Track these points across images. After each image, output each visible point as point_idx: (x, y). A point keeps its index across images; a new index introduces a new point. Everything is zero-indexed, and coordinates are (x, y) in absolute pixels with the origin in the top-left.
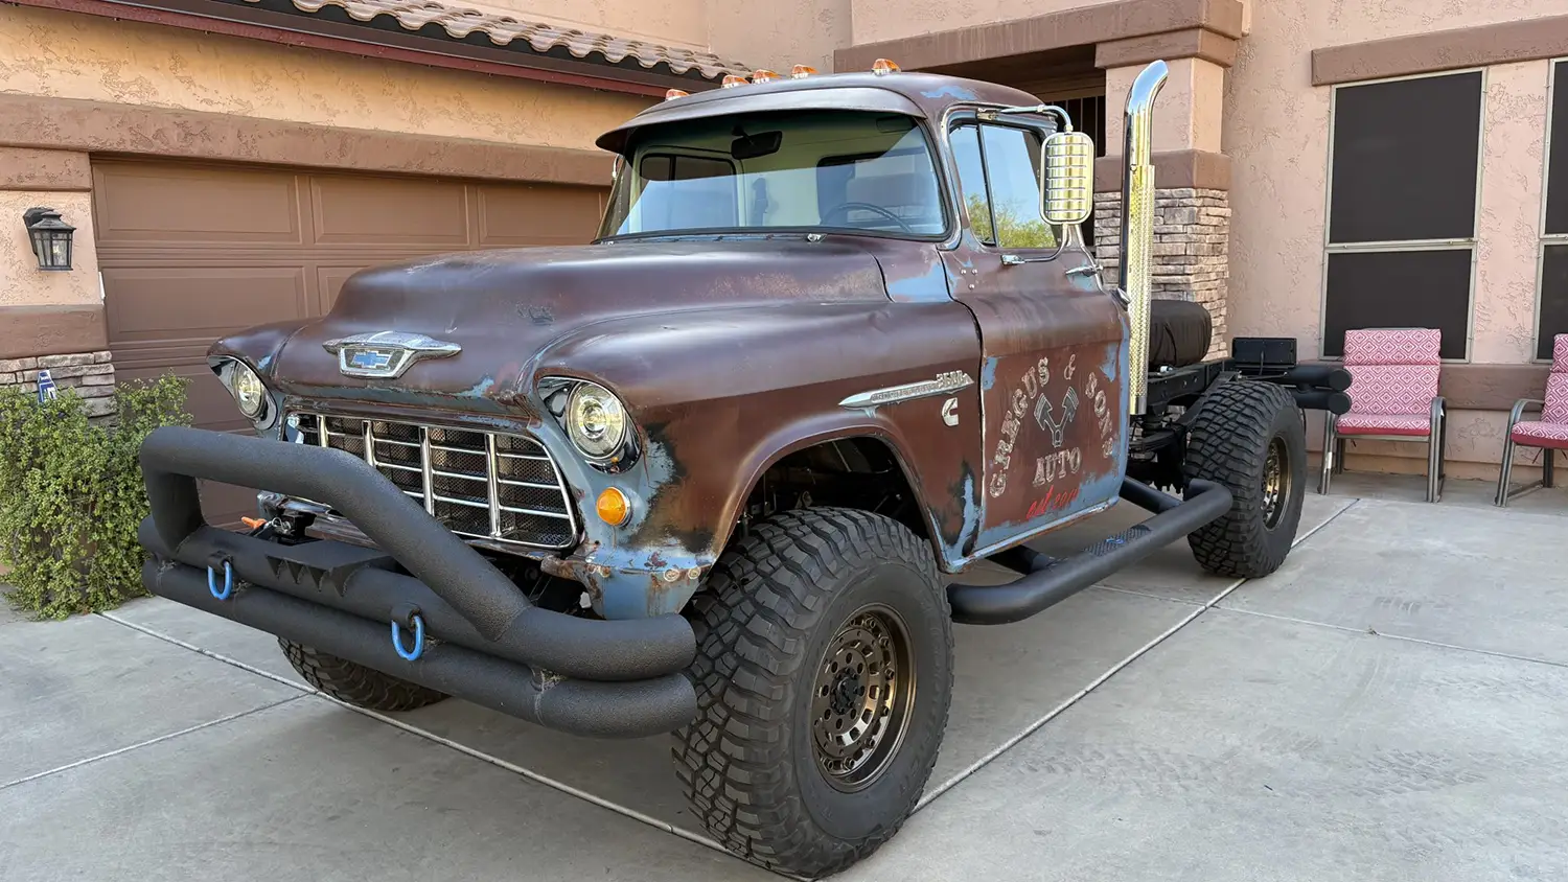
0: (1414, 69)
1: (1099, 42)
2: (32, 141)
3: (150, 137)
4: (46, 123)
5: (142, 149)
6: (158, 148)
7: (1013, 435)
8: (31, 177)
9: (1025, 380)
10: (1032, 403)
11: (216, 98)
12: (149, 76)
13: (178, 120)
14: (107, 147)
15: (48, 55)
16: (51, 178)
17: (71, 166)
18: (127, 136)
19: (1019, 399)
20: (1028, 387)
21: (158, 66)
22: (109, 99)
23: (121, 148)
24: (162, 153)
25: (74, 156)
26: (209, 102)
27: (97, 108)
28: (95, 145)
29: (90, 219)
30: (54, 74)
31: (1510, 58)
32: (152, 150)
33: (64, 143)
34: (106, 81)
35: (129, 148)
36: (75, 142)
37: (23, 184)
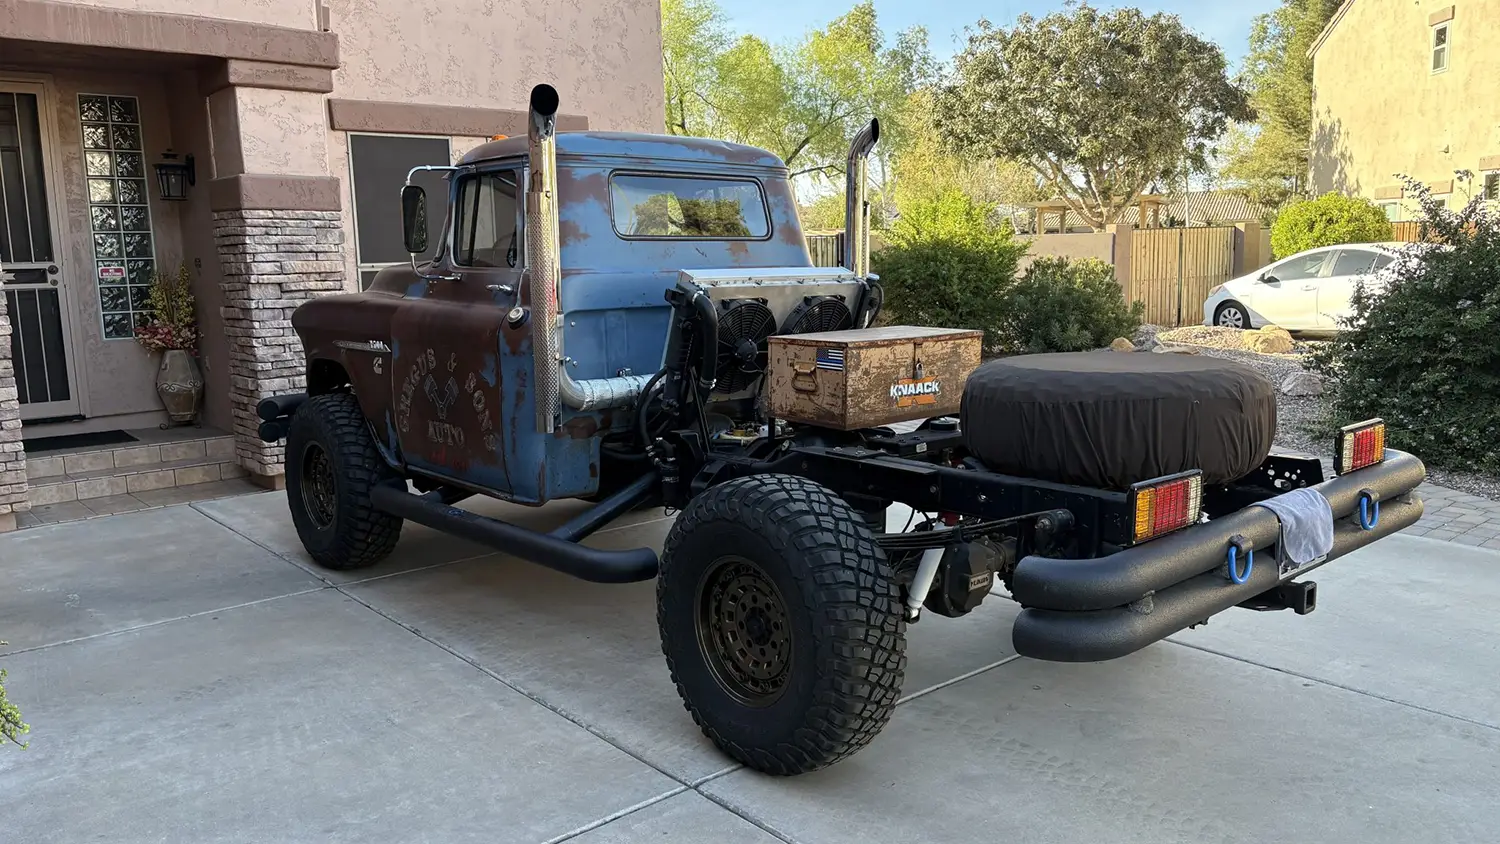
0: (409, 130)
1: (232, 58)
7: (410, 393)
9: (419, 360)
10: (423, 379)
19: (414, 373)
20: (420, 365)
31: (467, 133)
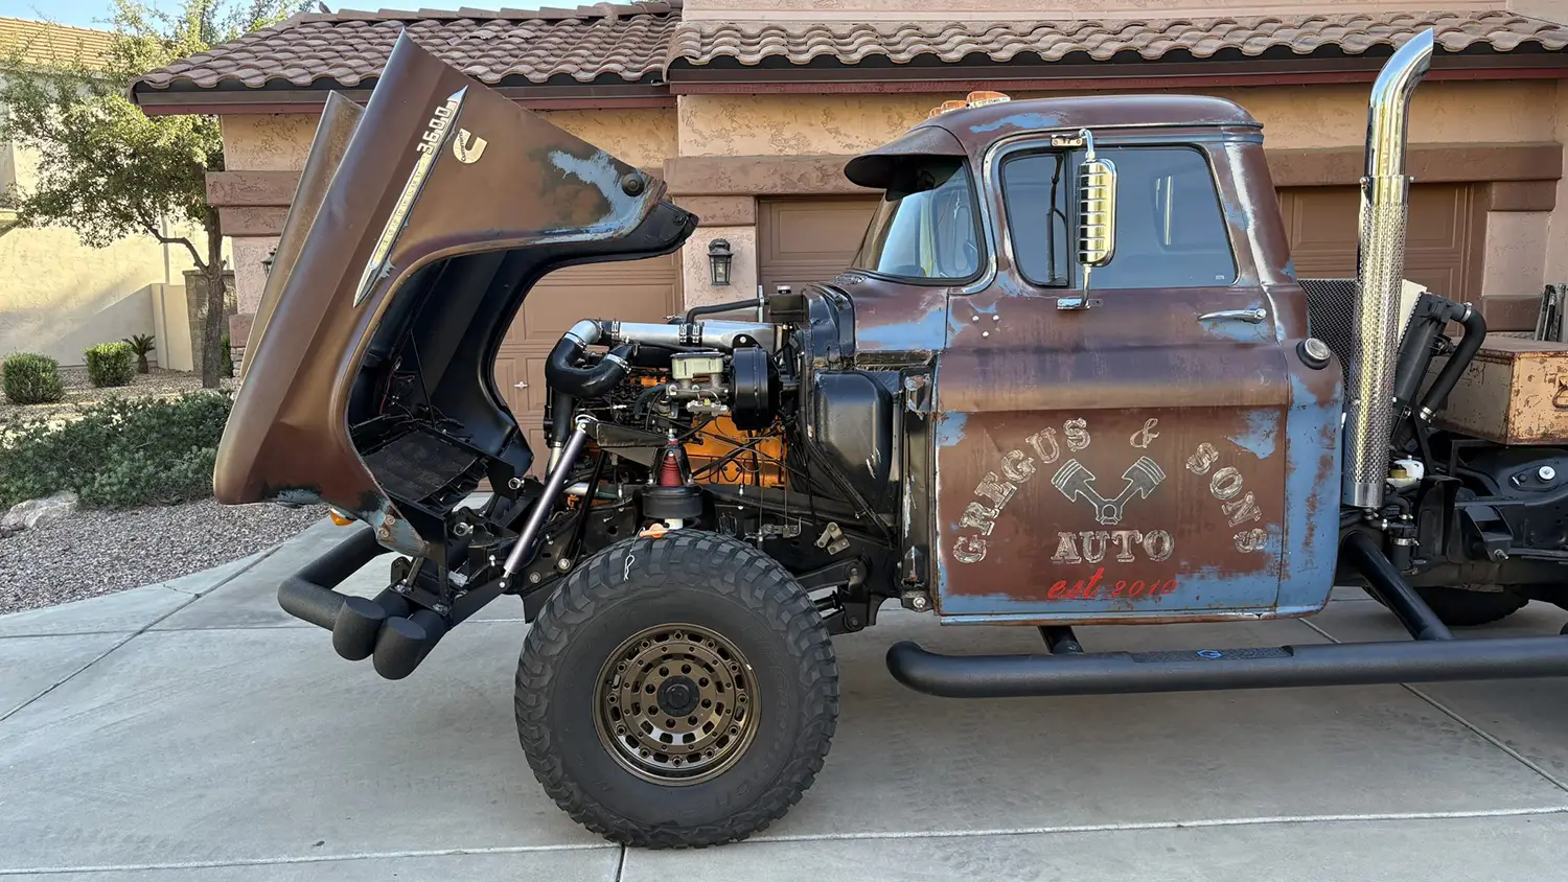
2: (713, 191)
3: (795, 180)
4: (723, 176)
5: (790, 191)
6: (801, 188)
8: (713, 217)
11: (857, 142)
12: (806, 131)
13: (818, 165)
14: (765, 192)
15: (734, 125)
16: (726, 217)
17: (740, 207)
18: (779, 182)
21: (813, 122)
22: (774, 153)
23: (774, 191)
24: (804, 192)
25: (742, 199)
26: (850, 146)
27: (759, 161)
28: (756, 191)
29: (754, 246)
30: (737, 138)
32: (796, 191)
33: (734, 190)
34: (773, 140)
35: (780, 191)
36: (742, 189)
37: (707, 223)
